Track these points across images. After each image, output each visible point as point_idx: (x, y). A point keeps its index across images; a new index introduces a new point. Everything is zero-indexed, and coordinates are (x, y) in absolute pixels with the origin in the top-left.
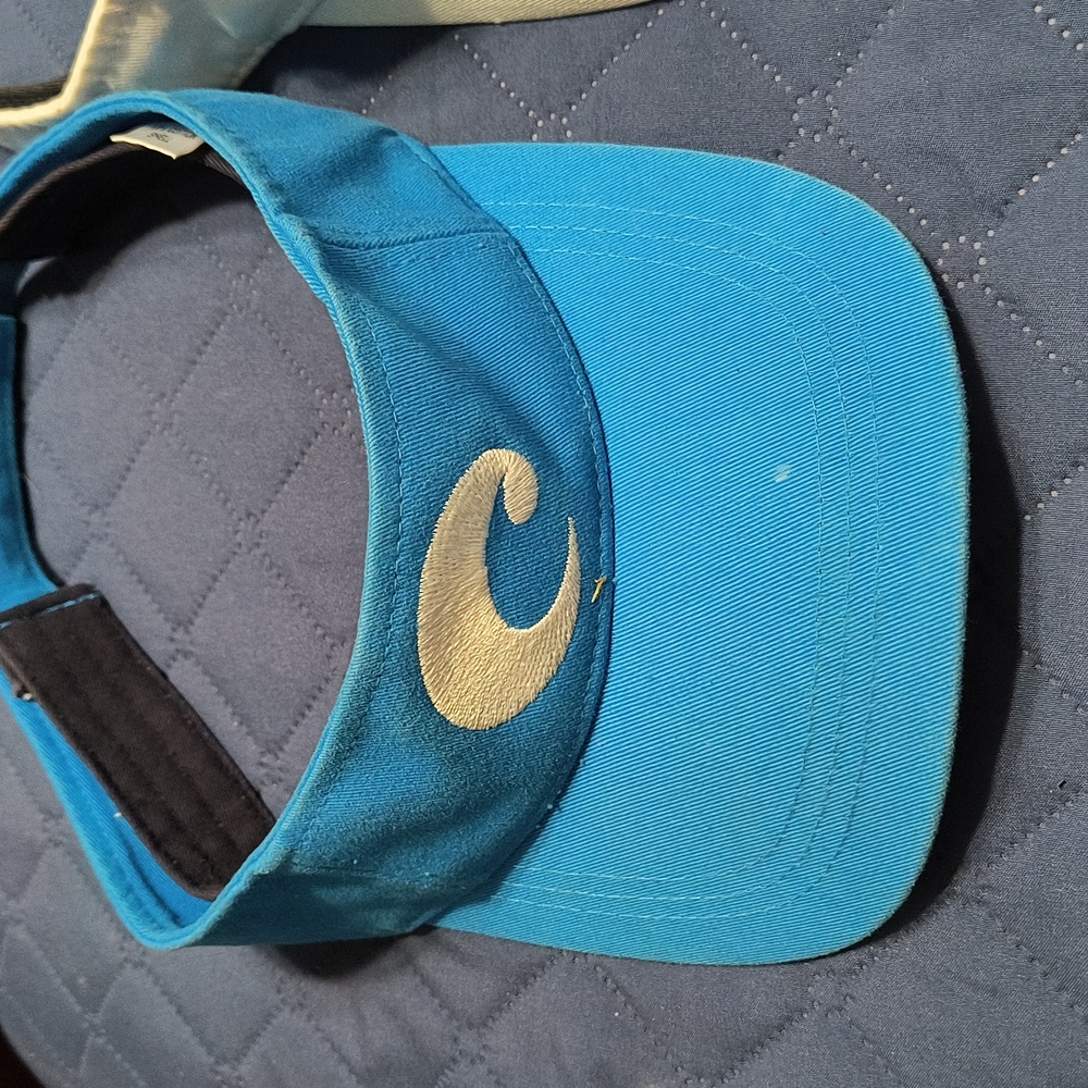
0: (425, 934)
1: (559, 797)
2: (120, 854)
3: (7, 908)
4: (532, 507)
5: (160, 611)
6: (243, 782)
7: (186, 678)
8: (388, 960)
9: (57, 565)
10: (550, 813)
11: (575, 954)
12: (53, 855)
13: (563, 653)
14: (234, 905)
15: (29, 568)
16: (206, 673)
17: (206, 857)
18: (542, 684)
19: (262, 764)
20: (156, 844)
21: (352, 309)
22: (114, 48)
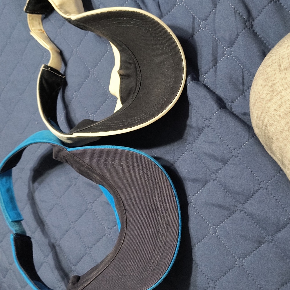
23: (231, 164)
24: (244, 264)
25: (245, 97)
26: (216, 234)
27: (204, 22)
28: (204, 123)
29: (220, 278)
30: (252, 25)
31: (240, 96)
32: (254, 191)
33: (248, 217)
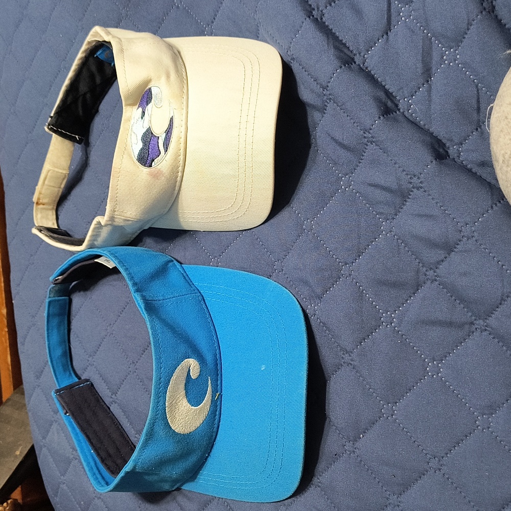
0: (178, 490)
1: (210, 453)
2: (92, 464)
3: (60, 478)
4: (198, 374)
5: (108, 389)
6: (130, 442)
7: (115, 409)
8: (169, 498)
9: (79, 372)
10: (207, 457)
11: (219, 498)
12: (75, 462)
13: (207, 413)
14: (121, 480)
15: (70, 374)
16: (120, 408)
17: (117, 465)
18: (201, 422)
19: (136, 437)
20: (103, 461)
21: (151, 322)
22: (97, 235)
23: (461, 251)
24: (491, 424)
25: (482, 133)
26: (439, 374)
27: (407, 6)
28: (411, 183)
29: (449, 452)
30: (494, 7)
31: (474, 133)
32: (503, 295)
33: (496, 340)
